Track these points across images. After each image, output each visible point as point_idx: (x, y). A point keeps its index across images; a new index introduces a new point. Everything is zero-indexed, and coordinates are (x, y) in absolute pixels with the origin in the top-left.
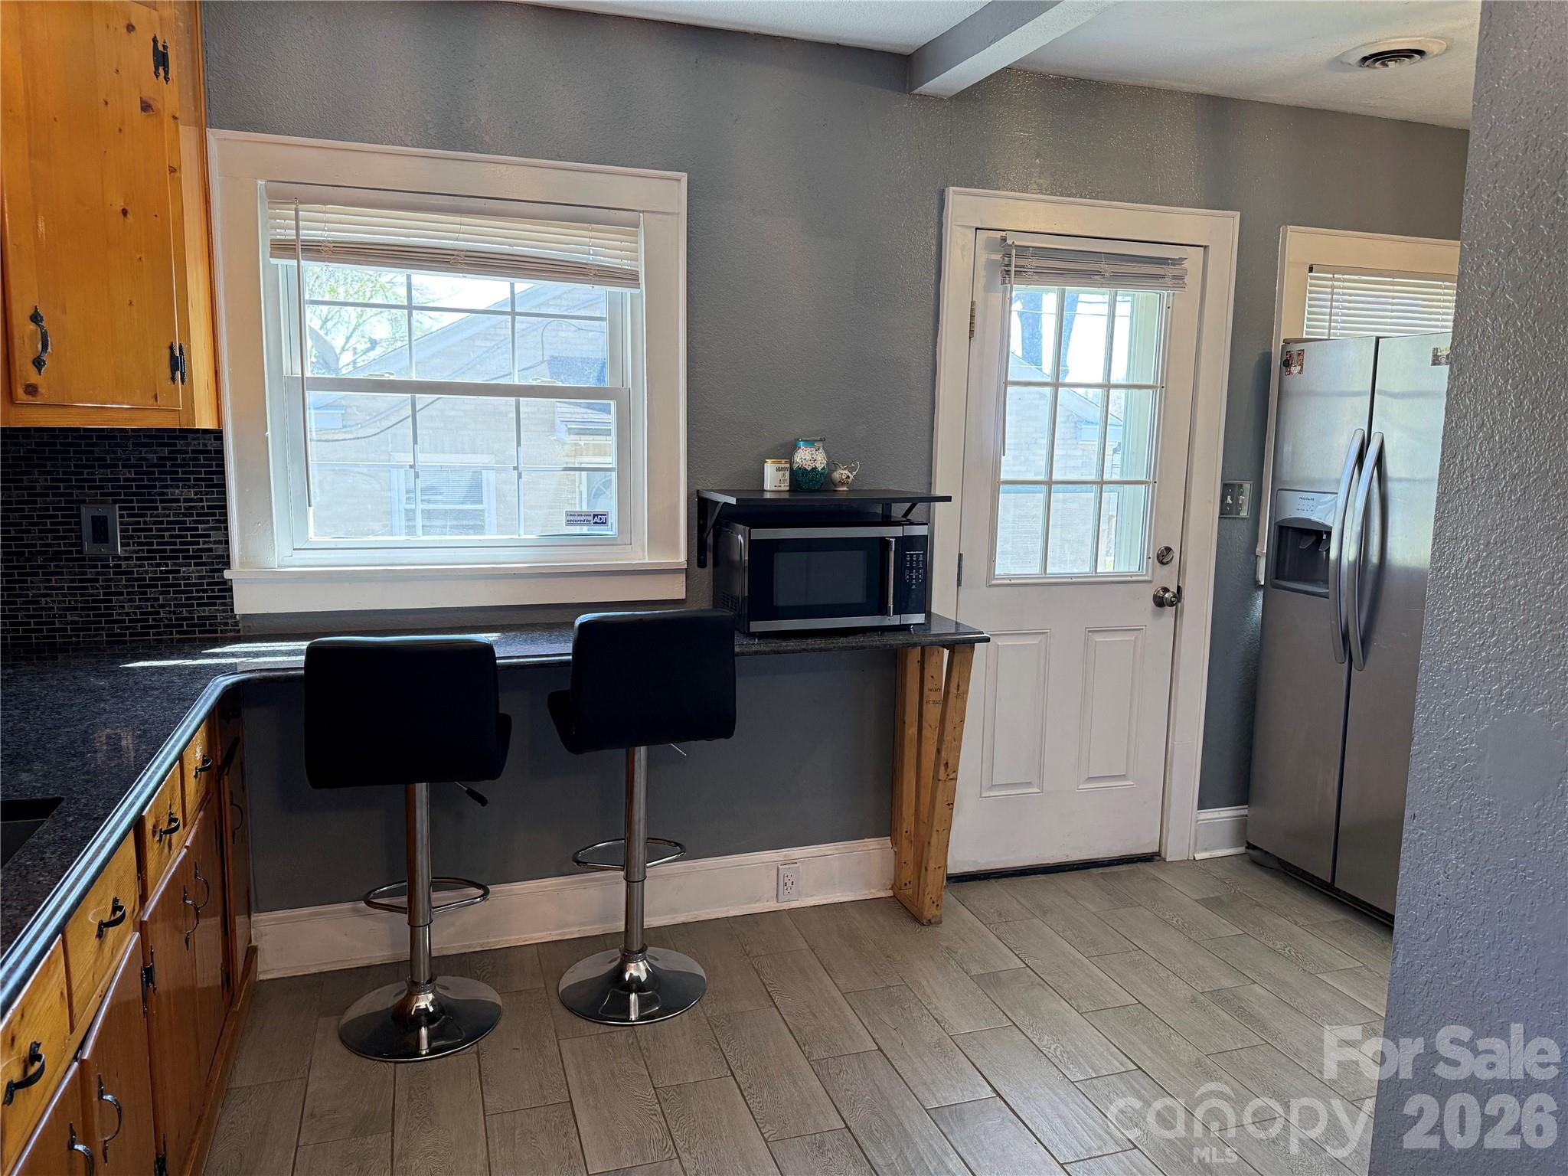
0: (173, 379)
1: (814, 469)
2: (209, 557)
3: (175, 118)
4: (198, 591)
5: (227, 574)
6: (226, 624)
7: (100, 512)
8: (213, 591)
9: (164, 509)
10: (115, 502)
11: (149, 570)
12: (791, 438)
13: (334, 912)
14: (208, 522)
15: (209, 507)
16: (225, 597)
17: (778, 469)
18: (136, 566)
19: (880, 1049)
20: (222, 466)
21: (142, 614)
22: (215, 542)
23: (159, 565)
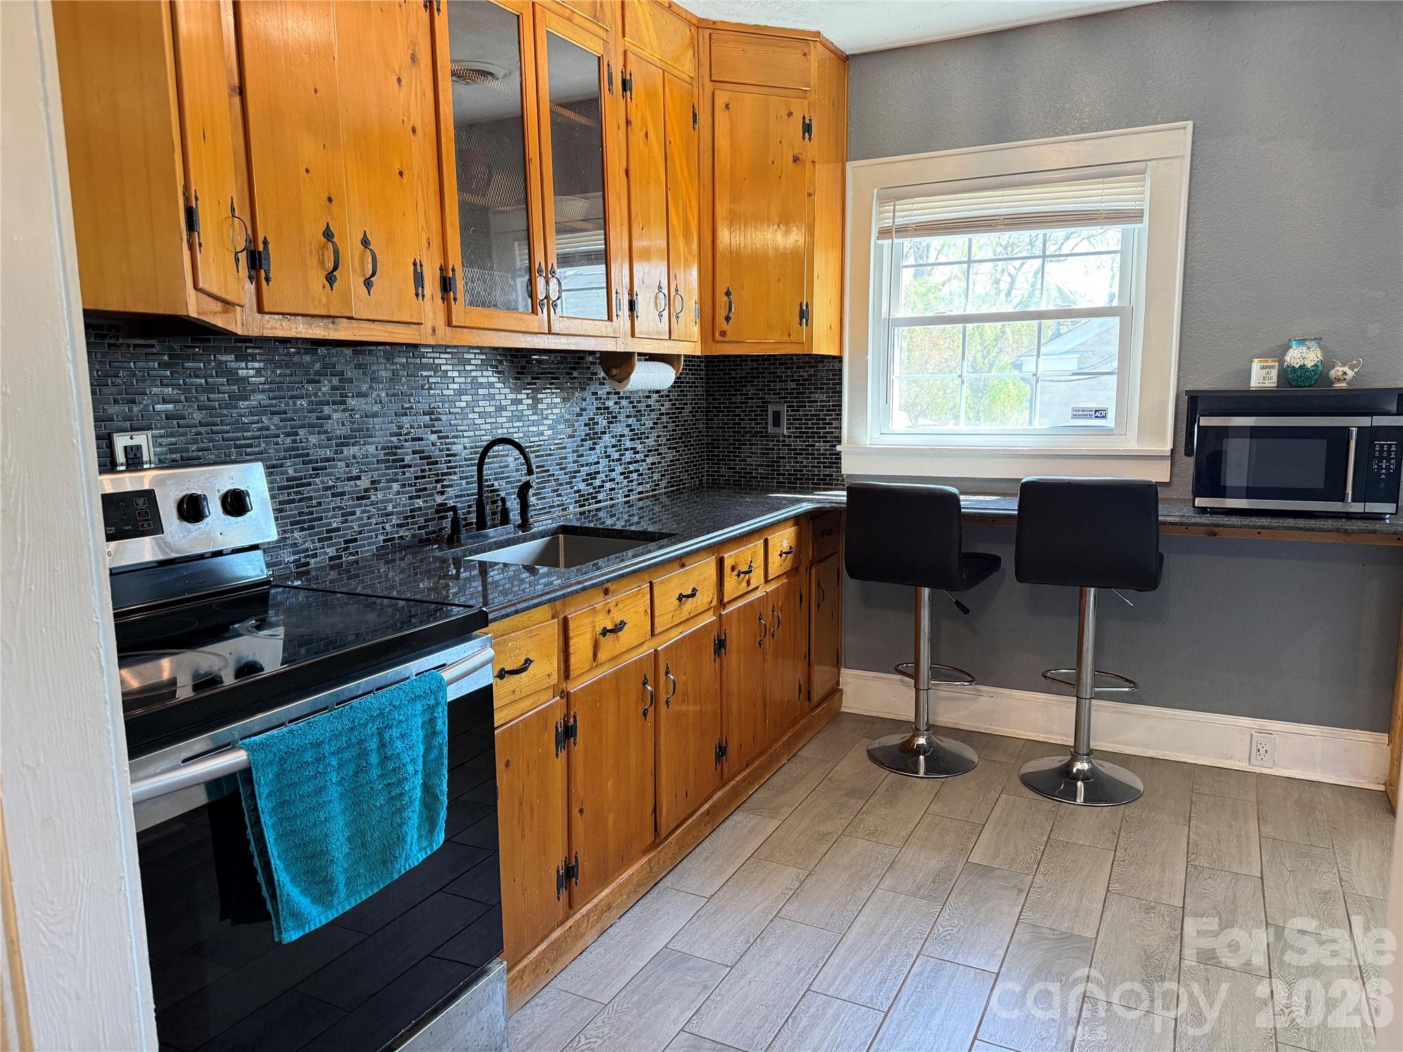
1: (1302, 367)
2: (831, 437)
3: (813, 162)
4: (824, 458)
5: (838, 448)
6: (838, 480)
7: (778, 408)
8: (832, 459)
9: (809, 406)
10: (785, 402)
11: (799, 444)
12: (1286, 341)
13: (891, 679)
14: (832, 415)
15: (833, 406)
16: (838, 463)
17: (1263, 368)
18: (793, 441)
19: (1262, 878)
20: (841, 379)
21: (794, 470)
22: (835, 428)
23: (804, 441)
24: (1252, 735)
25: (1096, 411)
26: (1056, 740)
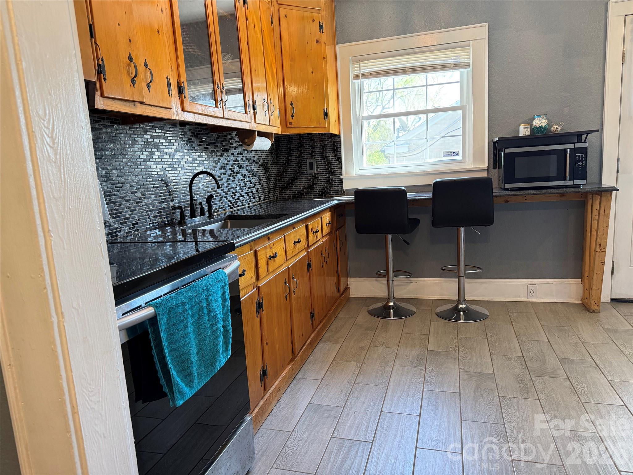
0: (324, 118)
1: (541, 127)
2: (337, 172)
3: (325, 43)
4: (334, 183)
5: (341, 177)
6: (342, 192)
7: (311, 161)
8: (338, 182)
9: (326, 159)
10: (315, 158)
11: (323, 177)
12: (532, 116)
13: (371, 280)
14: (337, 162)
15: (337, 158)
16: (341, 184)
17: (524, 128)
18: (320, 176)
19: (549, 341)
20: (340, 145)
21: (321, 189)
22: (339, 168)
23: (325, 175)
24: (527, 286)
25: (453, 153)
26: (445, 298)
